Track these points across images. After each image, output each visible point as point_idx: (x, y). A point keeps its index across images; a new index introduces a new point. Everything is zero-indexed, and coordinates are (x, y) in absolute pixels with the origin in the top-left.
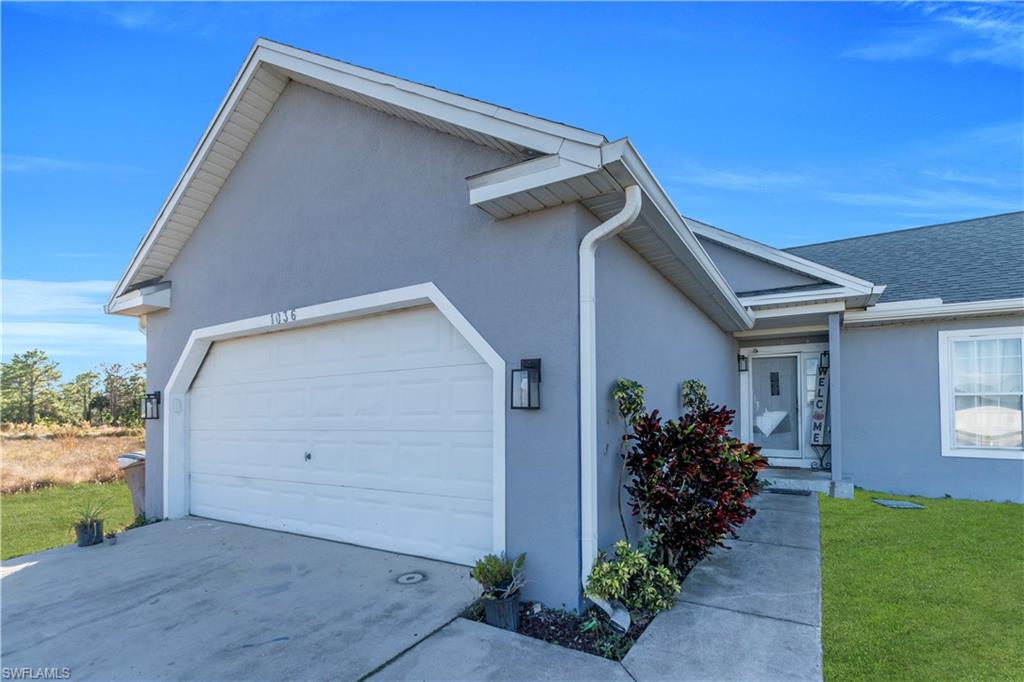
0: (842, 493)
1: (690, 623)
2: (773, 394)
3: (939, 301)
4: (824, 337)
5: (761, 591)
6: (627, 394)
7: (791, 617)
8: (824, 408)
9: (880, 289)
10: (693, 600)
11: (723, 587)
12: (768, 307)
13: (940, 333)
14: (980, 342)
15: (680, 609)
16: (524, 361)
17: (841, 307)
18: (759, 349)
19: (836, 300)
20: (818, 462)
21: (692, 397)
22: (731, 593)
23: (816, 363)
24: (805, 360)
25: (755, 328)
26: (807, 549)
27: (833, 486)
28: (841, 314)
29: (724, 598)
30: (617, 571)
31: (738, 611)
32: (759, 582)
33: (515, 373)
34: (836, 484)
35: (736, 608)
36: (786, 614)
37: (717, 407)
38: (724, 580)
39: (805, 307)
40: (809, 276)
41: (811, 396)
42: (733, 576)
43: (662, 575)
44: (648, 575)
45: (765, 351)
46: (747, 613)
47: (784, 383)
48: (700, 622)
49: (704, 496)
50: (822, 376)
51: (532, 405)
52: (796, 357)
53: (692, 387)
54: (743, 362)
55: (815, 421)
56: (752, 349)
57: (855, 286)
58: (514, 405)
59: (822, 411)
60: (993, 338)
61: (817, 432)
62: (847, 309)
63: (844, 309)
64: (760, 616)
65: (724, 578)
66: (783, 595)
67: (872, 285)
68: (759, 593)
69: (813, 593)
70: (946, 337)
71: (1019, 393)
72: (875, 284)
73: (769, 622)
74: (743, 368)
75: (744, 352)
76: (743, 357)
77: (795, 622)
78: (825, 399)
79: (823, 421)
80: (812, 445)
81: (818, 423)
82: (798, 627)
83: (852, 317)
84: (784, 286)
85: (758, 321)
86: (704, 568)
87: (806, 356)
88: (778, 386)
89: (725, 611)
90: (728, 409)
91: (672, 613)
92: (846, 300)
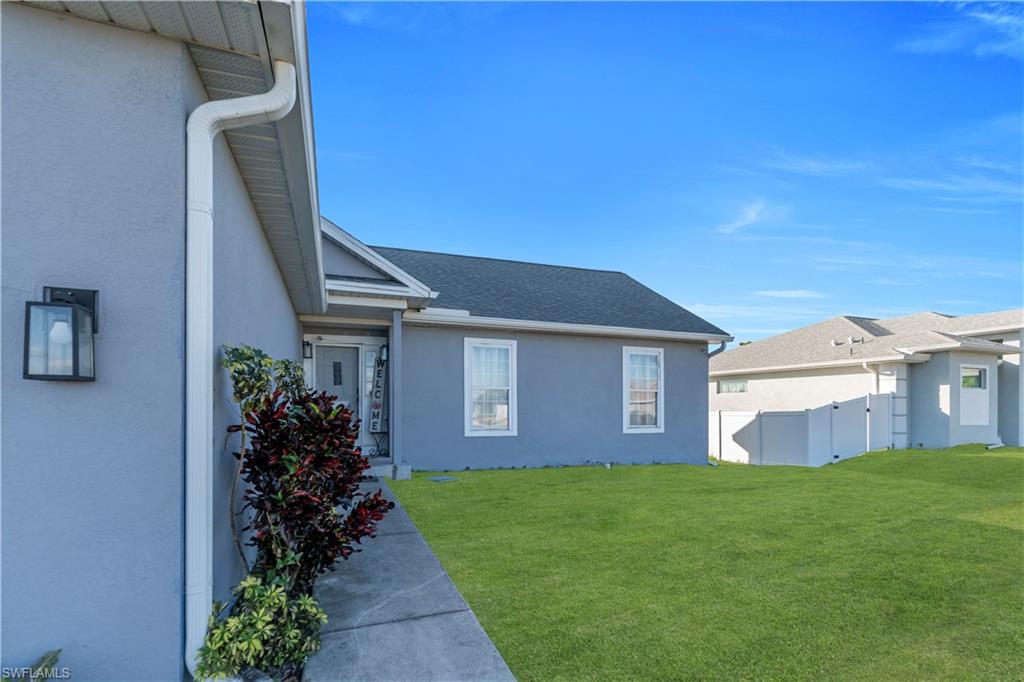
0: (402, 475)
1: (353, 659)
2: (335, 384)
3: (468, 313)
4: (384, 332)
5: (399, 589)
6: (248, 365)
7: (442, 607)
8: (381, 398)
9: (434, 295)
10: (338, 626)
11: (360, 597)
12: (342, 294)
13: (465, 339)
14: (487, 349)
15: (331, 644)
16: (53, 290)
17: (403, 305)
18: (322, 336)
19: (400, 298)
20: (375, 448)
21: (287, 379)
22: (373, 602)
23: (375, 355)
24: (366, 352)
25: (327, 315)
26: (409, 533)
27: (395, 469)
28: (402, 311)
29: (370, 610)
30: (252, 625)
31: (393, 621)
32: (389, 580)
33: (33, 308)
34: (398, 467)
35: (389, 618)
36: (437, 606)
37: (315, 392)
38: (354, 588)
39: (375, 300)
40: (378, 271)
41: (369, 387)
42: (363, 581)
43: (308, 608)
44: (289, 614)
45: (330, 340)
46: (403, 620)
47: (346, 373)
48: (362, 652)
49: (338, 495)
50: (380, 368)
51: (82, 373)
52: (358, 348)
53: (286, 366)
54: (308, 349)
55: (373, 410)
56: (316, 336)
57: (417, 289)
58: (32, 371)
59: (380, 401)
60: (493, 346)
61: (375, 420)
62: (409, 308)
63: (405, 307)
64: (416, 618)
65: (355, 586)
66: (421, 587)
67: (429, 290)
68: (400, 592)
69: (442, 577)
70: (469, 342)
71: (505, 388)
72: (432, 289)
73: (427, 622)
74: (308, 355)
75: (308, 338)
76: (308, 344)
77: (449, 612)
78: (382, 390)
79: (380, 410)
80: (372, 433)
81: (376, 411)
82: (454, 616)
83: (410, 316)
84: (358, 275)
85: (330, 306)
86: (327, 582)
87: (367, 348)
88: (340, 376)
89: (381, 626)
90: (327, 395)
91: (323, 653)
92: (408, 299)
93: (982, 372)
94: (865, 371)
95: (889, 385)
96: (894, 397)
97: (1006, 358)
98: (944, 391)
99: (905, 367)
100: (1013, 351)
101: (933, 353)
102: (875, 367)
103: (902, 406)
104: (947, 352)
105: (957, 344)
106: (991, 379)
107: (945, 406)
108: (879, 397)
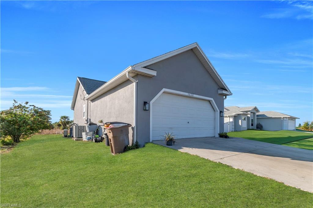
93: (245, 118)
94: (228, 117)
95: (231, 120)
96: (232, 122)
97: (248, 115)
98: (240, 121)
99: (234, 117)
100: (249, 114)
101: (238, 114)
102: (229, 116)
103: (233, 124)
104: (240, 114)
105: (242, 113)
106: (246, 119)
107: (240, 124)
108: (230, 122)
